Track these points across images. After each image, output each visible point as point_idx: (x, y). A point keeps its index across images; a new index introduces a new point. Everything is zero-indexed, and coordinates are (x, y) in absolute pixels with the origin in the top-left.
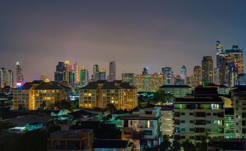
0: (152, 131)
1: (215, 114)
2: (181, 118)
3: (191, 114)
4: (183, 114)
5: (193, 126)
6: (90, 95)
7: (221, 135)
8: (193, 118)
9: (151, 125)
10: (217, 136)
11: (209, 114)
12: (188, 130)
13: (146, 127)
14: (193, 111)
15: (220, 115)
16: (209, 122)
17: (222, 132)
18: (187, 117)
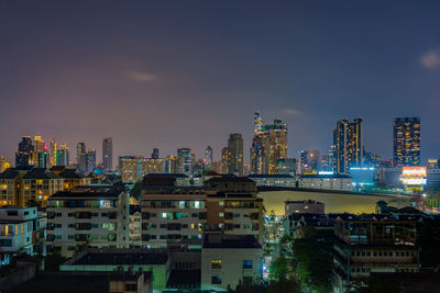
0: (11, 241)
1: (104, 215)
2: (56, 220)
3: (70, 215)
4: (60, 215)
5: (74, 232)
6: (5, 187)
7: (112, 243)
8: (73, 220)
9: (11, 232)
10: (107, 245)
11: (96, 215)
12: (65, 238)
13: (3, 234)
14: (73, 210)
15: (112, 216)
16: (96, 226)
17: (115, 240)
18: (65, 220)
